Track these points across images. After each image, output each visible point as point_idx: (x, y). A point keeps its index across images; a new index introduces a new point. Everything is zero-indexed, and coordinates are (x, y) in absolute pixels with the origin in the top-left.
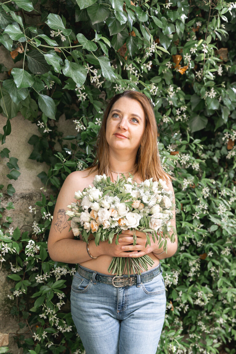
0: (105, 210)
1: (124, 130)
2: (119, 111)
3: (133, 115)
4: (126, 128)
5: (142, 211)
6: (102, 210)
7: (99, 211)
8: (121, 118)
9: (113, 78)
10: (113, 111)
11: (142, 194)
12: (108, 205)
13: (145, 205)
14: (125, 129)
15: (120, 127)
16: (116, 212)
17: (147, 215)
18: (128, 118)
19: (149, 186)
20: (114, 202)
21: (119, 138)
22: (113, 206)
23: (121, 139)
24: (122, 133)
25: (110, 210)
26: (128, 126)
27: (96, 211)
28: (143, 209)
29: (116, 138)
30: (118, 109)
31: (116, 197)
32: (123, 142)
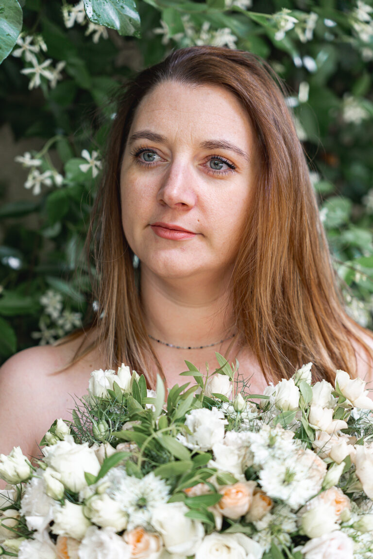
0: (107, 536)
1: (181, 207)
2: (157, 138)
3: (210, 145)
4: (189, 200)
5: (262, 525)
6: (94, 538)
7: (84, 541)
8: (169, 159)
9: (130, 19)
10: (135, 138)
11: (261, 455)
12: (119, 515)
13: (275, 504)
14: (183, 204)
15: (166, 199)
16: (153, 543)
17: (285, 539)
18: (195, 157)
19: (295, 404)
20: (141, 503)
21: (167, 238)
22: (139, 518)
23: (175, 240)
24: (174, 218)
25: (129, 537)
26: (194, 192)
27: (74, 539)
28: (269, 518)
29: (157, 241)
30: (153, 129)
31: (151, 477)
32: (183, 250)
